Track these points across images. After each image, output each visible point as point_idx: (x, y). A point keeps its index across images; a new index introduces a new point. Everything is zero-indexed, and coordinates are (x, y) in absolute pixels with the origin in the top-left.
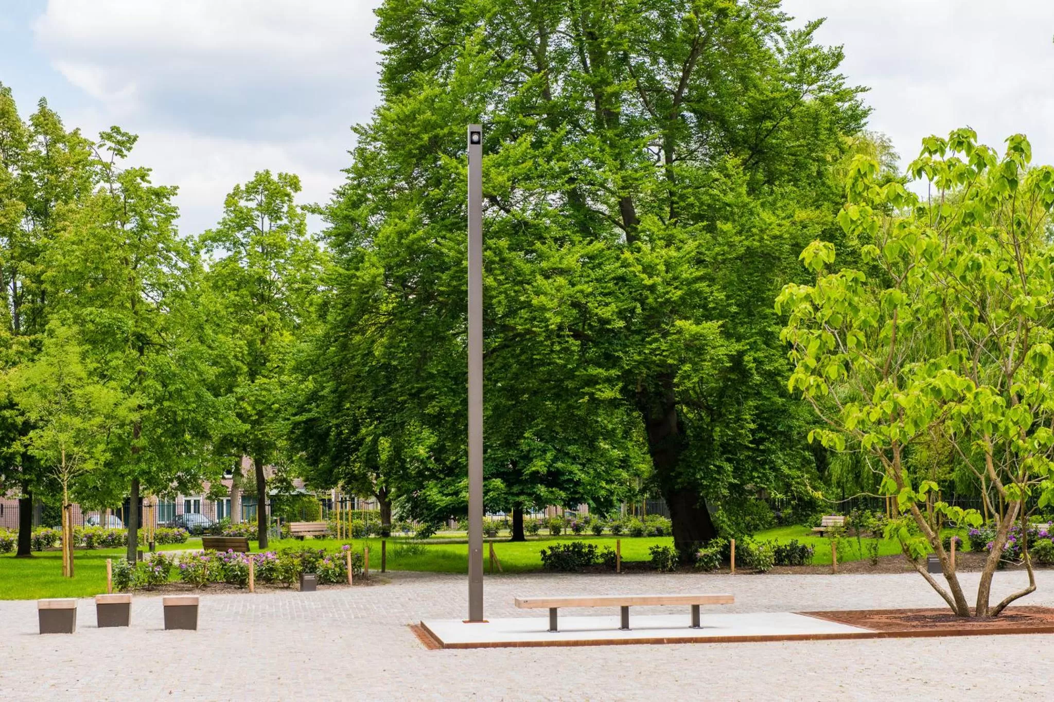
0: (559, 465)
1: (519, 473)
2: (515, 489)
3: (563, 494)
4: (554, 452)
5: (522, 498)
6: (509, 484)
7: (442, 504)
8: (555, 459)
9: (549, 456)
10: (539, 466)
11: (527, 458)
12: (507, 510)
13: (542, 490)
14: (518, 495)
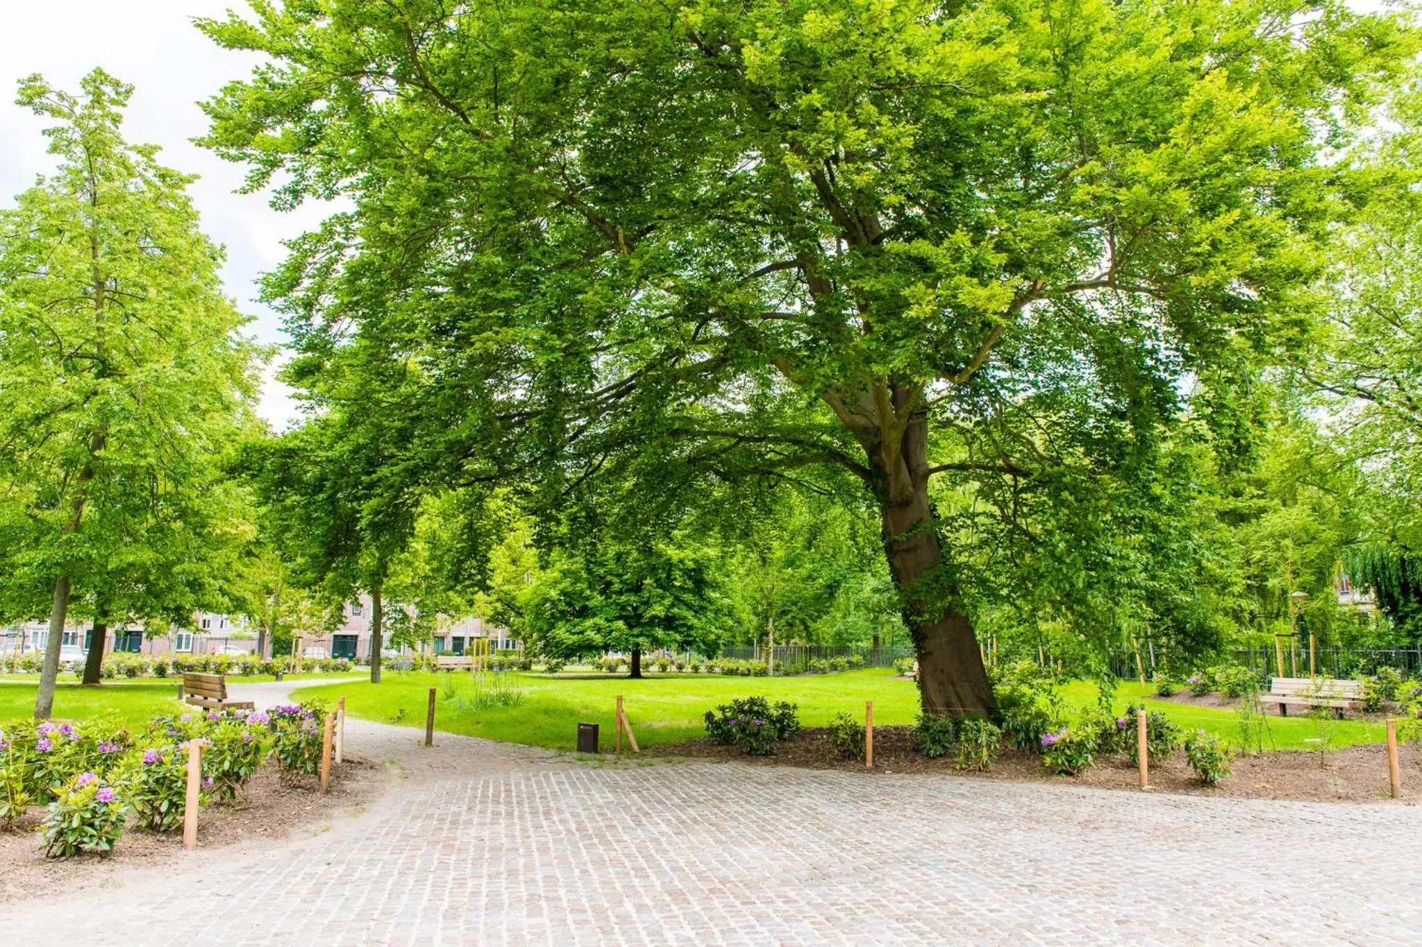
0: (676, 610)
1: (640, 616)
2: (636, 631)
3: (678, 637)
4: (671, 599)
5: (641, 640)
6: (631, 627)
7: (570, 642)
8: (673, 605)
9: (667, 602)
10: (658, 610)
11: (647, 603)
12: (625, 650)
13: (659, 633)
14: (638, 636)
